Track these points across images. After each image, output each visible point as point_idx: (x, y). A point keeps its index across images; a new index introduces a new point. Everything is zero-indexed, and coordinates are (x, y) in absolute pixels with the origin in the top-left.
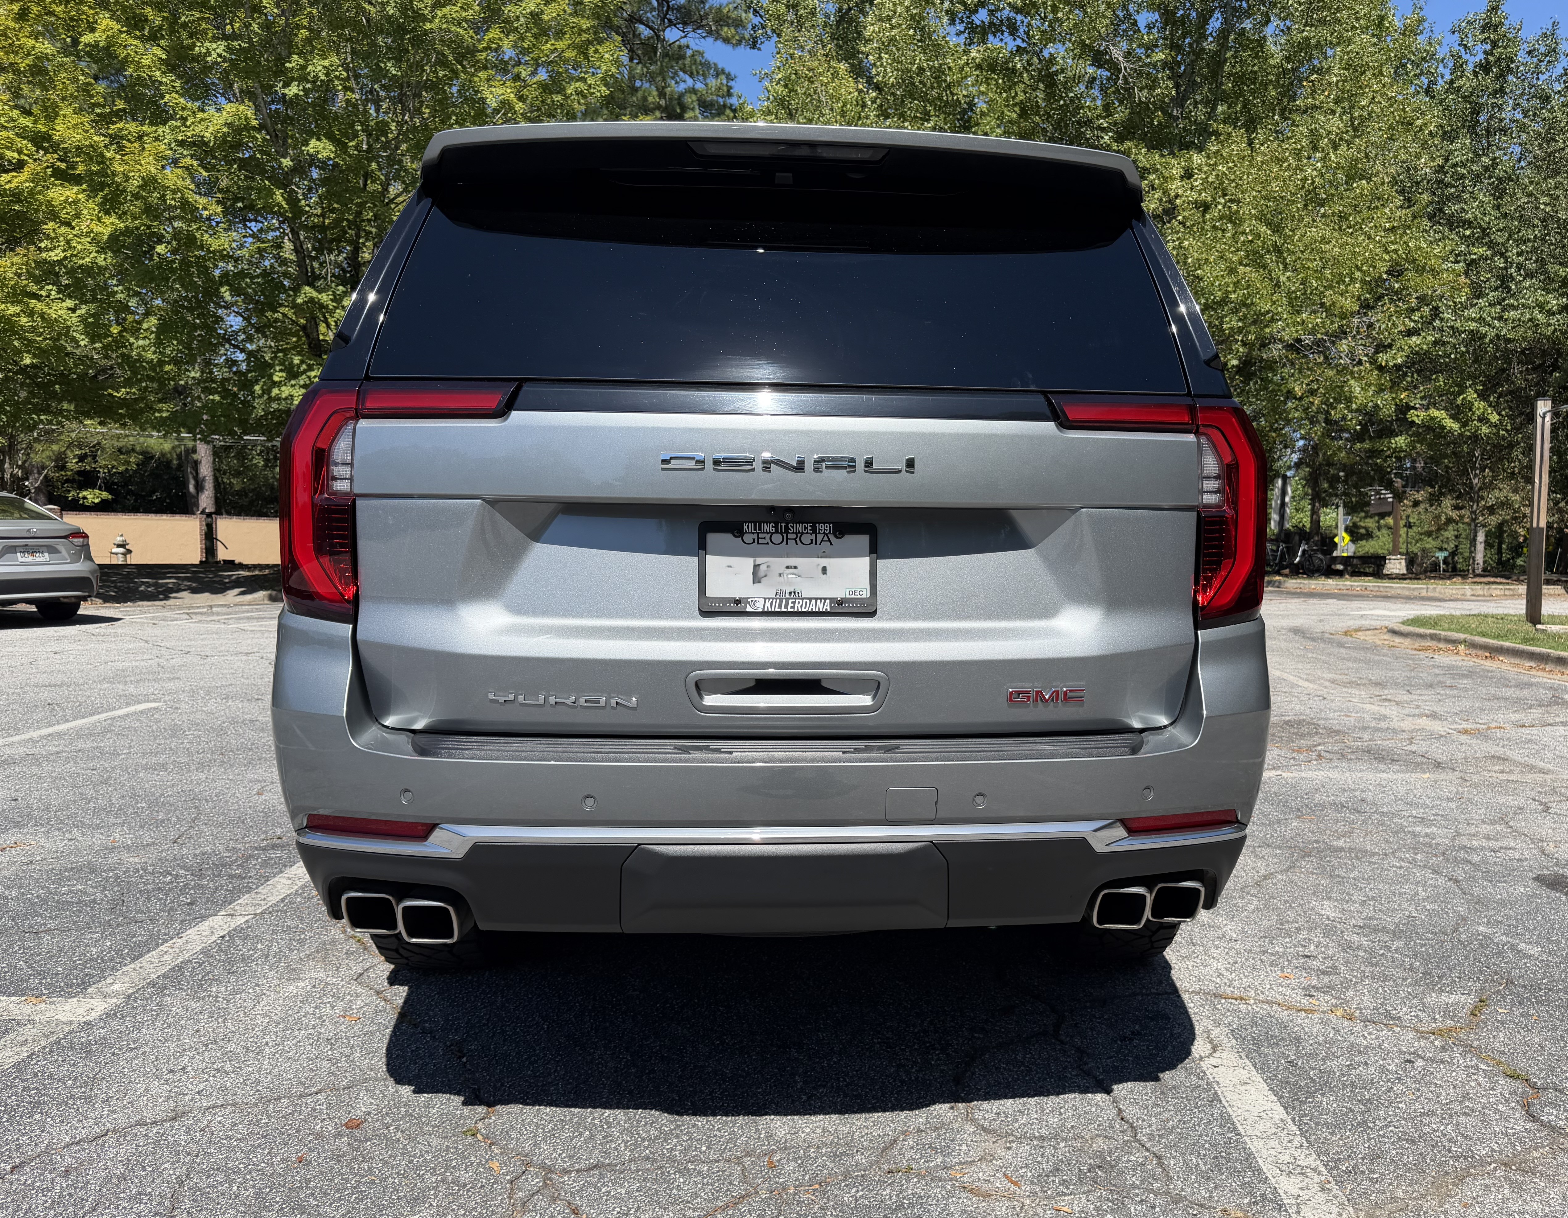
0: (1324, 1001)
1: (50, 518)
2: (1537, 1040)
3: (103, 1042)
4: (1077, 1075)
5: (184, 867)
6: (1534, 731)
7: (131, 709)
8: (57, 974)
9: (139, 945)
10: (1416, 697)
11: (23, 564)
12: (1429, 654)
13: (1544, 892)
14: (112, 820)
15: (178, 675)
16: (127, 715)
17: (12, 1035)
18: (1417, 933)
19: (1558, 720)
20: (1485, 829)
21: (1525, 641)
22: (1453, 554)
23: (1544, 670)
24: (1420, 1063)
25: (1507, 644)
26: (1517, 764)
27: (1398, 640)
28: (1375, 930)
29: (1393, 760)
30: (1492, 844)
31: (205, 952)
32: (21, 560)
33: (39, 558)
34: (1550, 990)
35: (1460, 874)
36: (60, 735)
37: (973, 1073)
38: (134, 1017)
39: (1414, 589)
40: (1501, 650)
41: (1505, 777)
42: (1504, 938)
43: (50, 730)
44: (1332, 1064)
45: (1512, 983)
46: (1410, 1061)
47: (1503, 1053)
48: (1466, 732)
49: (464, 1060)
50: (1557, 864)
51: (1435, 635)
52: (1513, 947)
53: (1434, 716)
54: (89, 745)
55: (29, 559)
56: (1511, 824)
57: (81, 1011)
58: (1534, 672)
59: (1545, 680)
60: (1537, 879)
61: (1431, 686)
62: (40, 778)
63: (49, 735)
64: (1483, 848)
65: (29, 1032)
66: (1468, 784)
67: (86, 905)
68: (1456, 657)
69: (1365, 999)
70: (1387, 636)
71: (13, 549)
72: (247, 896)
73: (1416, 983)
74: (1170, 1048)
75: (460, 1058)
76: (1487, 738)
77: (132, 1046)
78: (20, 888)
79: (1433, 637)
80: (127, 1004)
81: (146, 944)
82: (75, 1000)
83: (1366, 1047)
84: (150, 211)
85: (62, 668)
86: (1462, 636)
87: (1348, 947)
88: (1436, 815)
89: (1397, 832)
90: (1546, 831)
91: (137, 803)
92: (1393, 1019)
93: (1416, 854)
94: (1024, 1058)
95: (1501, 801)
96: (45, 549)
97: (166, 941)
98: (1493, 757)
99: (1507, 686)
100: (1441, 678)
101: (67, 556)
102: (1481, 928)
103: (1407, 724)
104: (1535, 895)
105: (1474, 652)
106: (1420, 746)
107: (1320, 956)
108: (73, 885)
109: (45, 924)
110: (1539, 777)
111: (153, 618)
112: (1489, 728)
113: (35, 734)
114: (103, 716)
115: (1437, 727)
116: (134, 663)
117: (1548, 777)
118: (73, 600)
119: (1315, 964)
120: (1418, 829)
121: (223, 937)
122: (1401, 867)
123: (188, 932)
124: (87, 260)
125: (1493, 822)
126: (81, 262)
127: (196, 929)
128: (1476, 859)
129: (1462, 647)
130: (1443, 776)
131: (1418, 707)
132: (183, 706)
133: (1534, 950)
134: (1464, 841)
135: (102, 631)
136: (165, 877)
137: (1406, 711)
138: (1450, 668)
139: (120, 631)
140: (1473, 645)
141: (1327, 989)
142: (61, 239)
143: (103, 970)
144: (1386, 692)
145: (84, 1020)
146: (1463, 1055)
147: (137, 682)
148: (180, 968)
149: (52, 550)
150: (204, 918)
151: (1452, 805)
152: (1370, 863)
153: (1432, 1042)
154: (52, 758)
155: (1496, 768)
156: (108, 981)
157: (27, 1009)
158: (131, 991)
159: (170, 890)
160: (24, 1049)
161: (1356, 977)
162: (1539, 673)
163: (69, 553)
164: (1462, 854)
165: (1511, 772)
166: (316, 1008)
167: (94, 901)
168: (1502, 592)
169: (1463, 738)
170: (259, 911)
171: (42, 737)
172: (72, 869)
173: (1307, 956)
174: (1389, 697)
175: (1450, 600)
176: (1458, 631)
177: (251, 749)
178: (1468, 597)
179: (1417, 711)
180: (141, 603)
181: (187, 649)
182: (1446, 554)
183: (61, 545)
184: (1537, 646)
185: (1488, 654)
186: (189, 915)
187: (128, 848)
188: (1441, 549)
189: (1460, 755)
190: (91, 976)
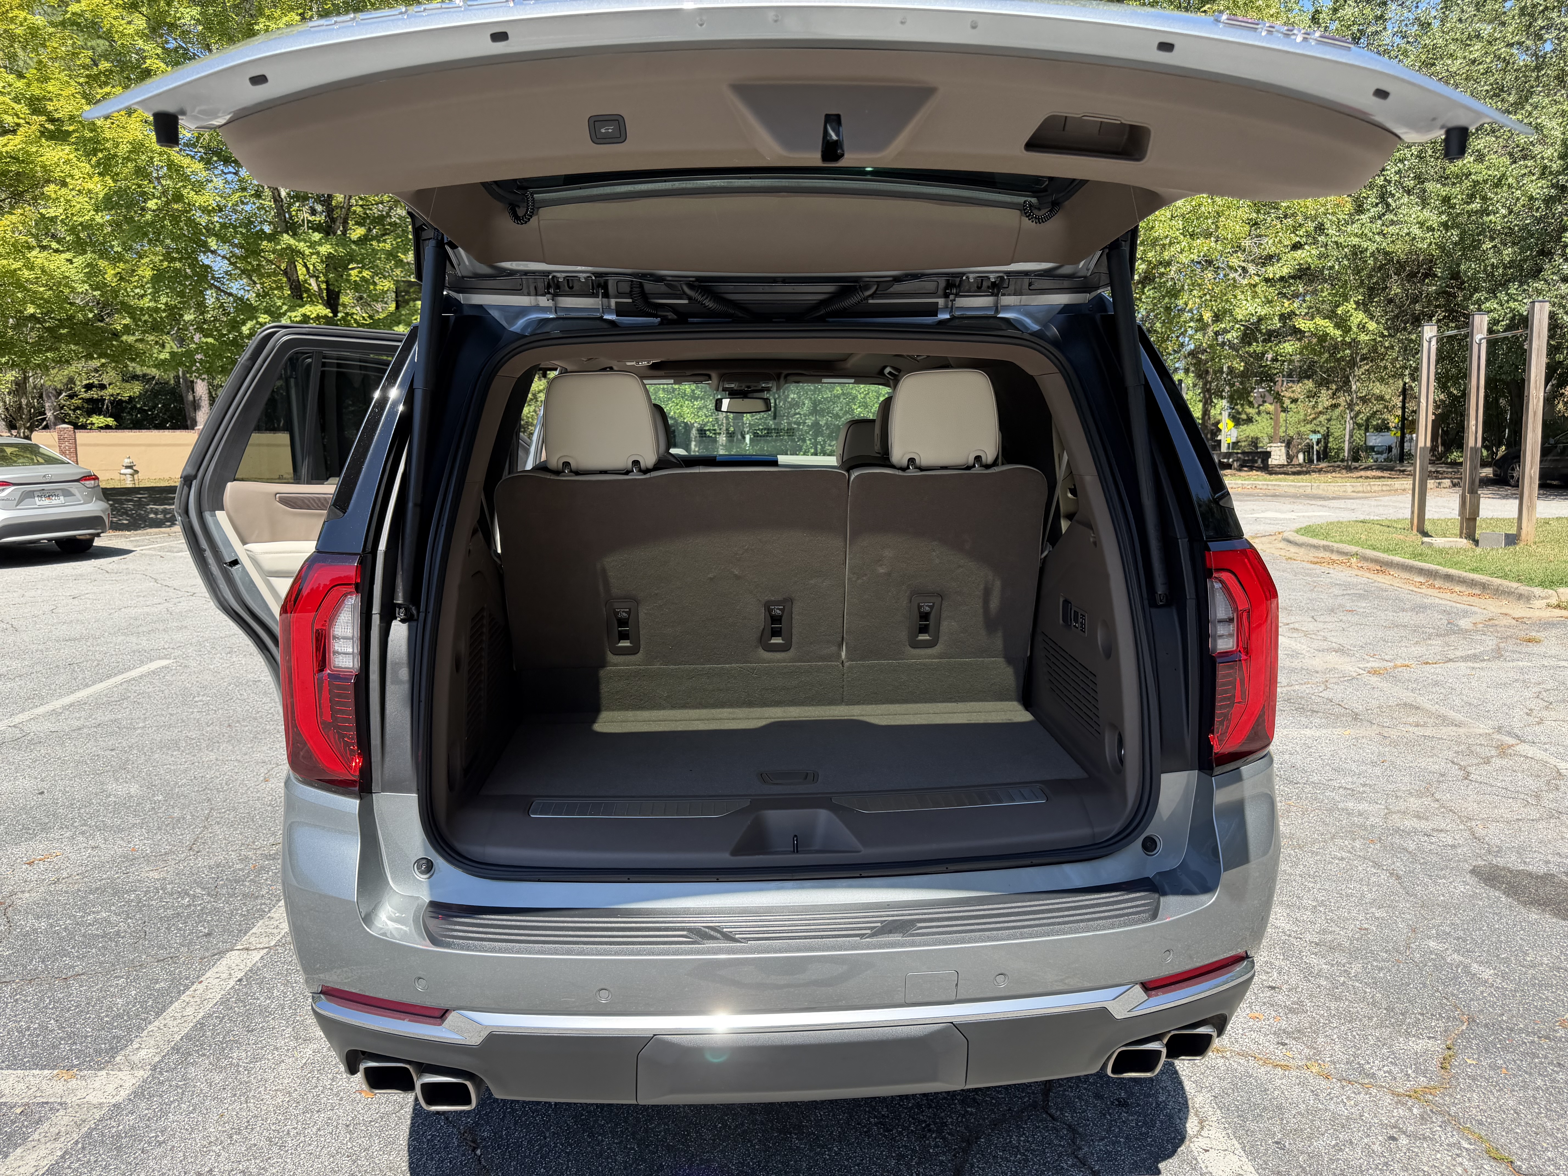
0: (1297, 1050)
1: (63, 463)
2: (1511, 1103)
3: (132, 1133)
4: (1073, 1166)
5: (199, 884)
6: (1438, 669)
7: (144, 669)
8: (86, 1037)
9: (162, 993)
10: (1321, 626)
11: (41, 507)
12: (1325, 568)
13: (1482, 890)
14: (132, 820)
15: (184, 623)
16: (141, 677)
17: (46, 1126)
18: (1372, 952)
19: (1459, 653)
20: (1414, 803)
21: (1414, 556)
22: (1326, 436)
23: (1433, 586)
24: (1403, 1141)
25: (1397, 559)
26: (1429, 714)
27: (1293, 549)
28: (1332, 949)
29: (1313, 711)
30: (1423, 825)
31: (224, 1001)
32: (38, 503)
33: (55, 501)
34: (1512, 1030)
35: (1399, 867)
36: (80, 705)
37: (972, 1166)
38: (161, 1096)
39: (1299, 487)
40: (1390, 564)
41: (1420, 731)
42: (1455, 956)
43: (71, 699)
44: (1319, 1144)
45: (1474, 1021)
46: (1393, 1138)
47: (1480, 1123)
48: (1374, 672)
49: (478, 1152)
50: (1489, 852)
51: (1328, 546)
52: (1466, 968)
53: (1341, 650)
54: (109, 717)
55: (46, 502)
56: (1437, 796)
57: (110, 1089)
58: (1424, 590)
59: (1437, 601)
60: (1474, 872)
61: (1332, 611)
62: (64, 762)
63: (71, 705)
64: (1416, 831)
65: (62, 1120)
66: (1387, 742)
67: (110, 939)
68: (1349, 572)
69: (1336, 1048)
70: (1282, 545)
71: (30, 495)
72: (261, 922)
73: (1381, 1025)
74: (1158, 1124)
75: (474, 1150)
76: (1396, 680)
77: (161, 1139)
78: (49, 917)
79: (1326, 548)
80: (154, 1078)
81: (168, 992)
82: (104, 1072)
83: (1348, 1118)
84: (140, 172)
85: (80, 617)
86: (1353, 549)
87: (1308, 973)
88: (1364, 785)
89: (1330, 811)
90: (1471, 807)
91: (154, 795)
92: (1368, 1075)
93: (1354, 840)
94: (1019, 1141)
95: (1423, 765)
96: (59, 492)
97: (187, 988)
98: (1405, 704)
99: (1403, 610)
100: (1340, 601)
101: (80, 498)
102: (1432, 944)
103: (1317, 663)
104: (1474, 896)
105: (1365, 565)
106: (1336, 693)
107: (1285, 987)
108: (98, 912)
109: (73, 967)
110: (1451, 731)
111: (161, 549)
112: (1395, 667)
113: (57, 704)
114: (119, 678)
115: (1348, 666)
116: (146, 609)
117: (1461, 731)
118: (88, 537)
119: (1280, 998)
120: (1350, 805)
121: (240, 980)
122: (1342, 859)
123: (208, 974)
124: (87, 218)
125: (1420, 795)
126: (80, 219)
127: (214, 969)
128: (1412, 847)
129: (1354, 560)
130: (1362, 732)
131: (1325, 639)
132: (193, 664)
133: (1487, 973)
134: (1396, 820)
135: (114, 566)
136: (183, 899)
137: (1316, 644)
138: (1346, 586)
139: (131, 566)
140: (1365, 559)
141: (1298, 1033)
142: (62, 199)
143: (129, 1031)
144: (1293, 619)
145: (113, 1101)
146: (1444, 1125)
147: (149, 632)
148: (200, 1026)
149: (67, 493)
150: (222, 953)
151: (1378, 771)
152: (1313, 853)
153: (1410, 1109)
154: (74, 734)
155: (1411, 720)
156: (136, 1046)
157: (59, 1087)
158: (157, 1059)
159: (189, 916)
160: (58, 1145)
161: (1323, 1015)
162: (1430, 591)
163: (82, 496)
164: (1397, 840)
165: (1425, 725)
166: (333, 1080)
167: (118, 933)
168: (1380, 488)
169: (1374, 679)
170: (273, 943)
171: (64, 708)
172: (97, 889)
173: (1273, 988)
174: (1297, 626)
175: (1334, 498)
176: (1350, 543)
177: (255, 719)
178: (1349, 494)
179: (1325, 645)
180: (149, 530)
181: (193, 591)
182: (1319, 436)
183: (74, 488)
184: (1425, 561)
185: (1379, 568)
186: (207, 949)
187: (147, 859)
188: (1314, 432)
189: (1374, 703)
190: (118, 1038)
